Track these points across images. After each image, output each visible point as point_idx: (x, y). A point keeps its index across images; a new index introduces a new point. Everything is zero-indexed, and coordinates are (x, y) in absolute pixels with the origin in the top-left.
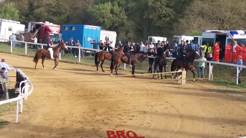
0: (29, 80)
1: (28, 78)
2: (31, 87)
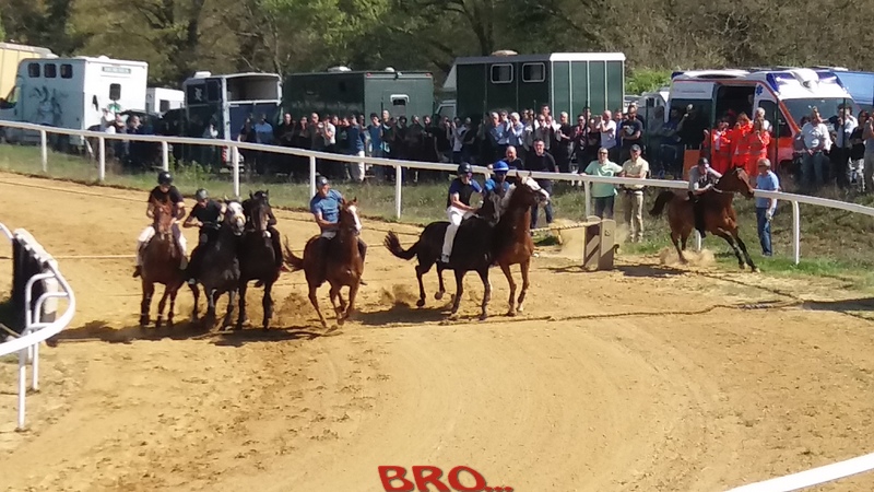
0: (57, 272)
1: (54, 264)
2: (68, 296)
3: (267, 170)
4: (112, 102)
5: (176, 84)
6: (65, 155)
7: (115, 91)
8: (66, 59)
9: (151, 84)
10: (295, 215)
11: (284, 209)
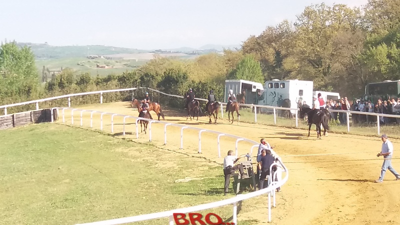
2: (285, 171)
3: (360, 122)
4: (300, 96)
5: (324, 89)
6: (283, 118)
7: (301, 92)
8: (282, 81)
9: (314, 90)
10: (372, 138)
11: (367, 136)
